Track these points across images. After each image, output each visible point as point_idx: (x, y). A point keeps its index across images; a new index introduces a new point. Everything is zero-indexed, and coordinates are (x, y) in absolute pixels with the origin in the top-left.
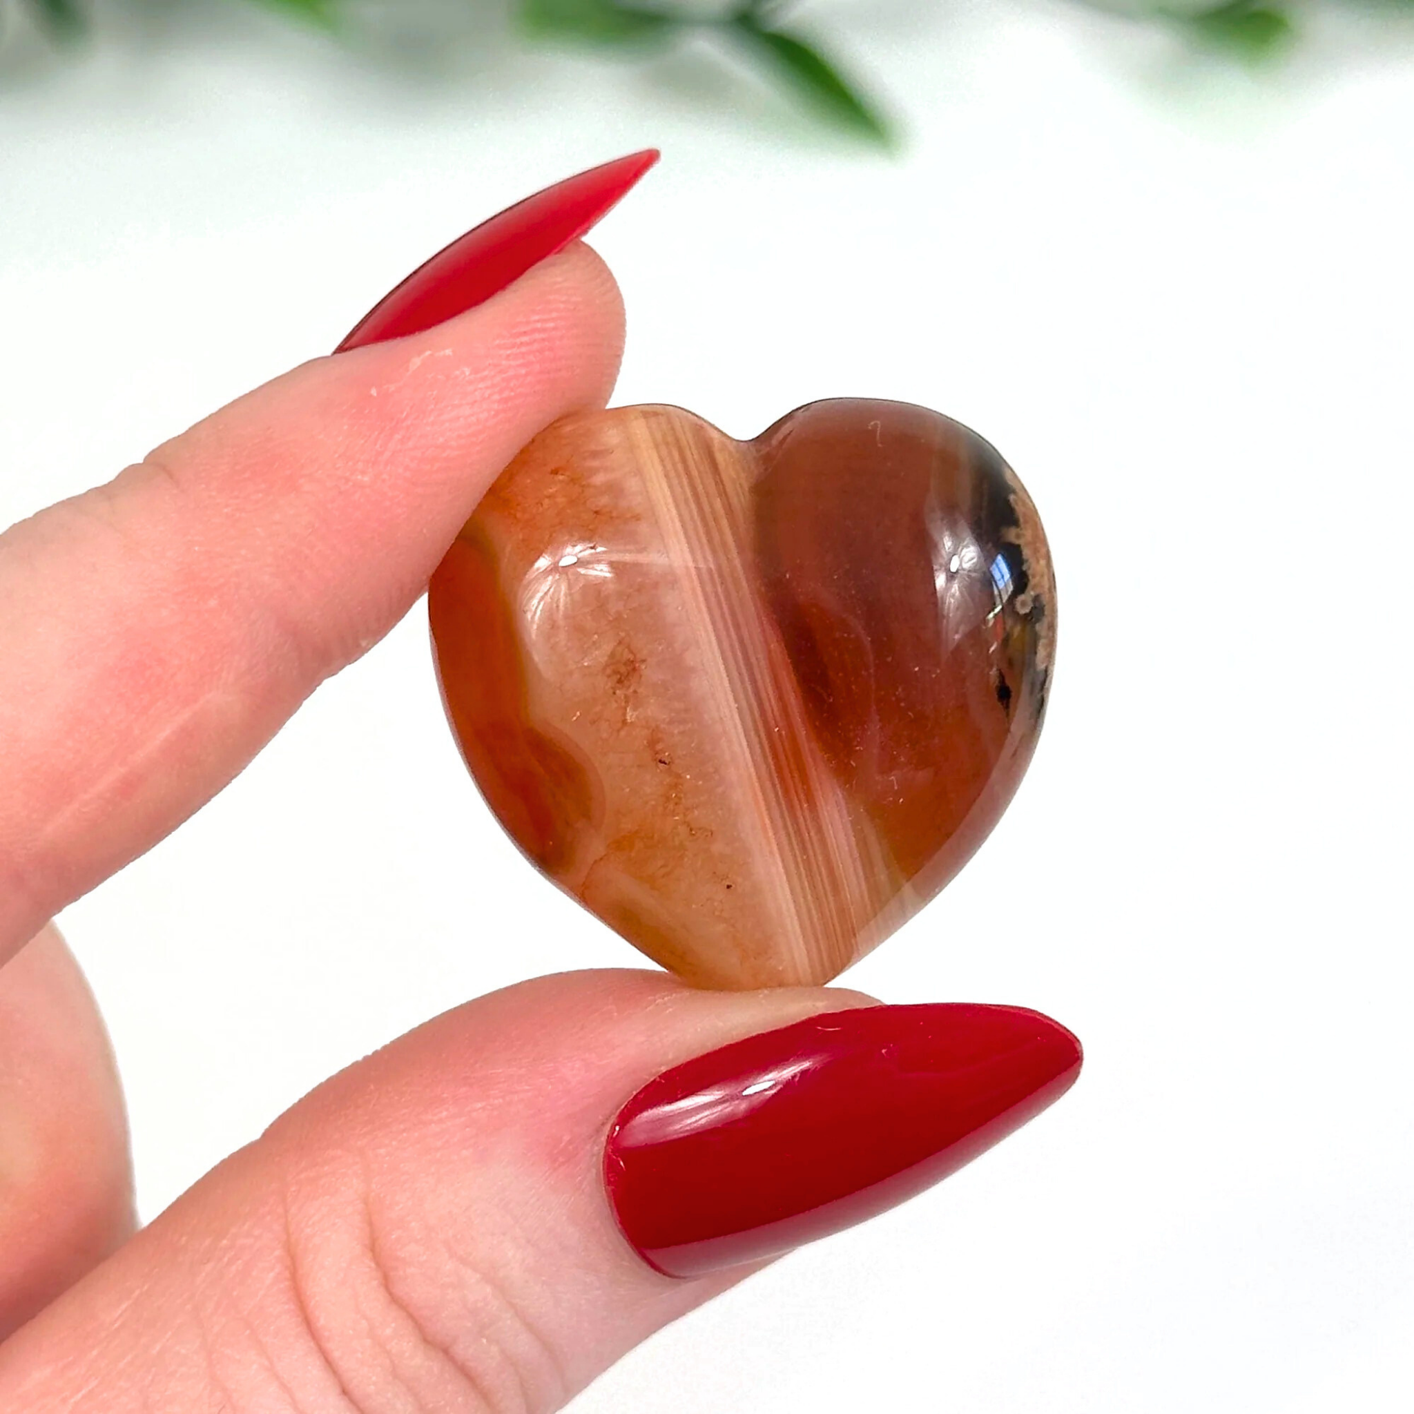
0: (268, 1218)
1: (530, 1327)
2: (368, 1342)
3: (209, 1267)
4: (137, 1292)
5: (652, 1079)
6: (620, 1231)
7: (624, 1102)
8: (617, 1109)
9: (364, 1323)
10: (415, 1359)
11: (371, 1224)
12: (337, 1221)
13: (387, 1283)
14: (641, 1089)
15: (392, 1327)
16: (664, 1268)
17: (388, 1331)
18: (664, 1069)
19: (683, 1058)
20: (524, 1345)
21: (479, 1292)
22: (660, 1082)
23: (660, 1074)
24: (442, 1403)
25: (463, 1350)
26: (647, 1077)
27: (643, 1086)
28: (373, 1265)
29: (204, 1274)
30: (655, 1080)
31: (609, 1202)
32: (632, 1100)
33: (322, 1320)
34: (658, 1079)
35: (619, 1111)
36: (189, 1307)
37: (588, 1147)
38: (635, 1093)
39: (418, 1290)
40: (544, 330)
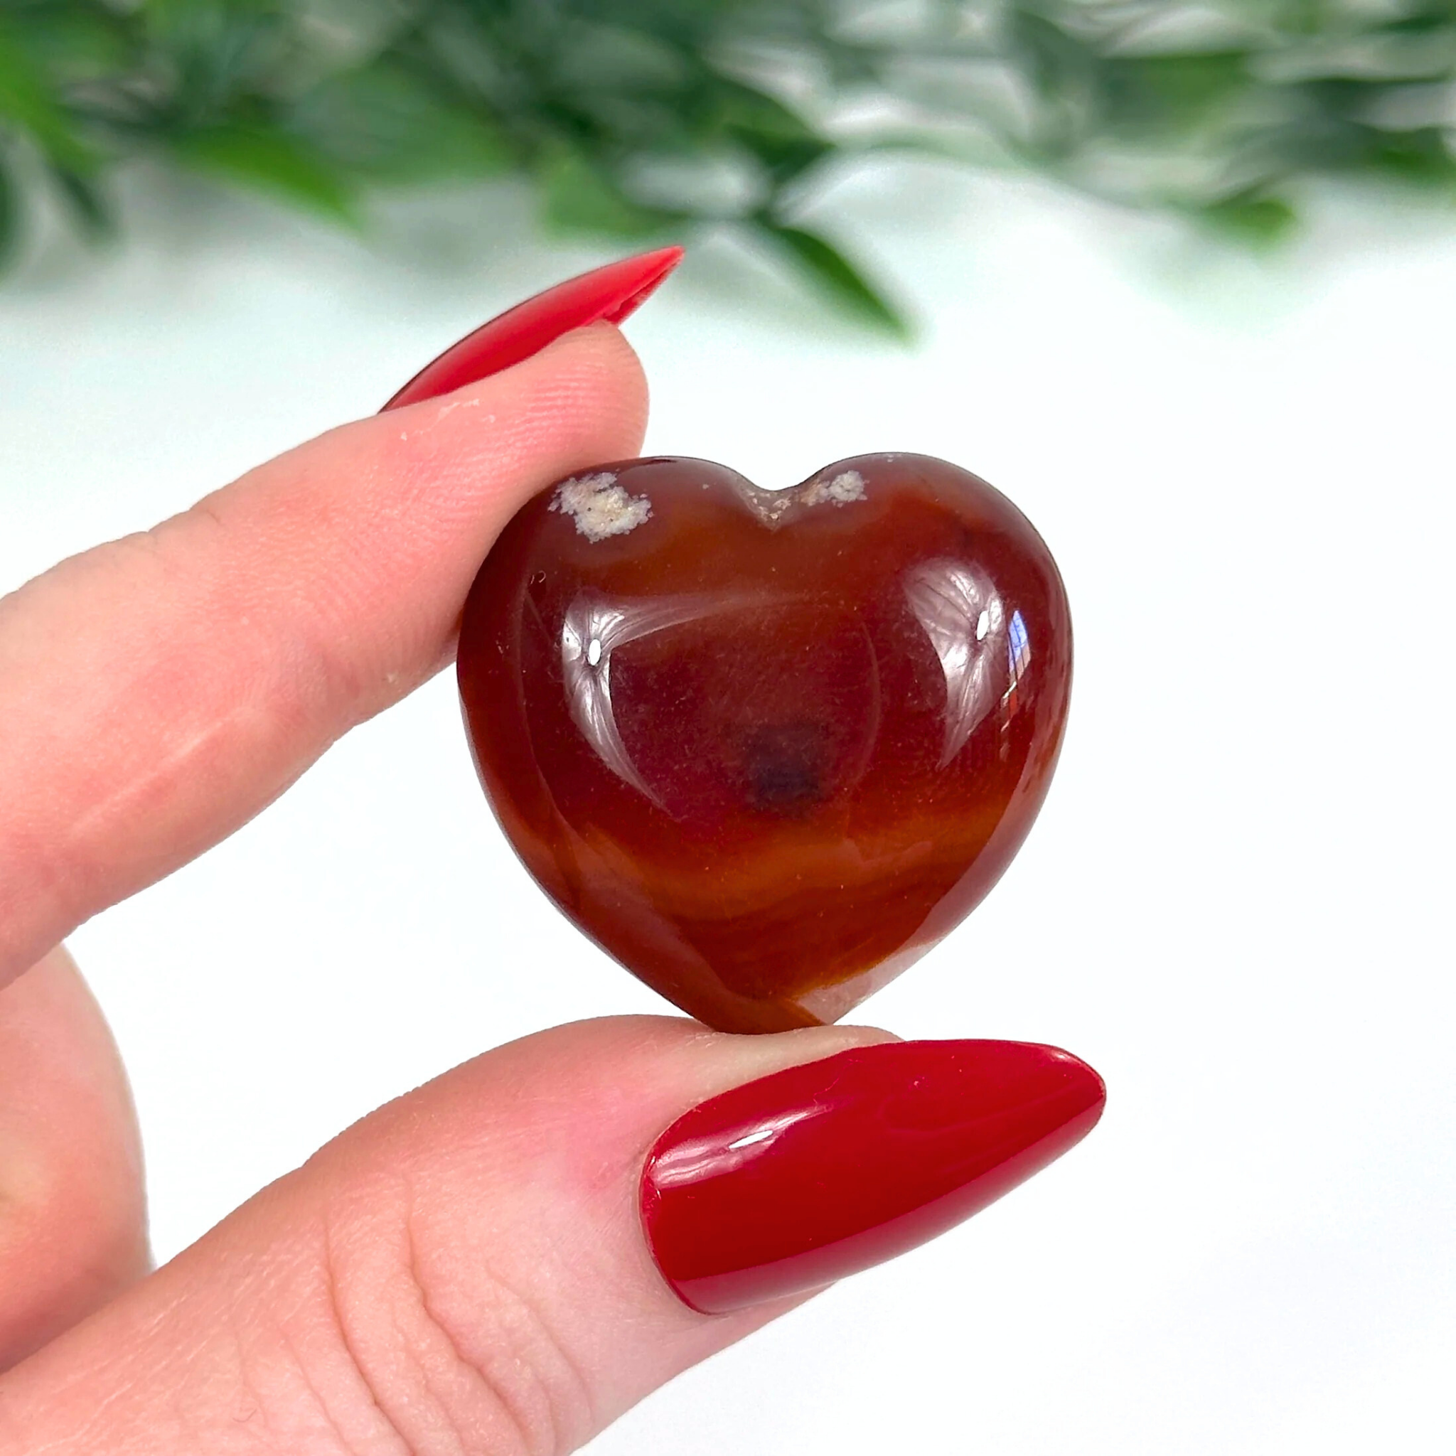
0: (309, 1236)
1: (563, 1352)
2: (402, 1356)
3: (248, 1280)
4: (175, 1303)
5: (689, 1110)
6: (653, 1259)
7: (662, 1131)
8: (654, 1138)
9: (400, 1338)
10: (450, 1376)
11: (412, 1243)
12: (377, 1238)
13: (425, 1301)
14: (677, 1119)
15: (427, 1341)
16: (692, 1301)
17: (423, 1346)
18: (701, 1100)
19: (720, 1091)
20: (556, 1370)
21: (515, 1314)
22: (696, 1112)
23: (697, 1105)
24: (472, 1419)
25: (496, 1369)
26: (685, 1108)
27: (680, 1116)
28: (412, 1283)
29: (242, 1288)
30: (691, 1112)
31: (644, 1230)
32: (669, 1129)
33: (359, 1332)
34: (695, 1110)
35: (657, 1139)
36: (225, 1318)
37: (626, 1174)
38: (672, 1123)
39: (456, 1308)
40: (567, 388)
